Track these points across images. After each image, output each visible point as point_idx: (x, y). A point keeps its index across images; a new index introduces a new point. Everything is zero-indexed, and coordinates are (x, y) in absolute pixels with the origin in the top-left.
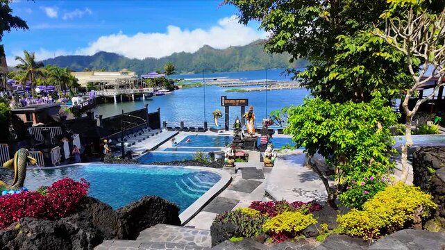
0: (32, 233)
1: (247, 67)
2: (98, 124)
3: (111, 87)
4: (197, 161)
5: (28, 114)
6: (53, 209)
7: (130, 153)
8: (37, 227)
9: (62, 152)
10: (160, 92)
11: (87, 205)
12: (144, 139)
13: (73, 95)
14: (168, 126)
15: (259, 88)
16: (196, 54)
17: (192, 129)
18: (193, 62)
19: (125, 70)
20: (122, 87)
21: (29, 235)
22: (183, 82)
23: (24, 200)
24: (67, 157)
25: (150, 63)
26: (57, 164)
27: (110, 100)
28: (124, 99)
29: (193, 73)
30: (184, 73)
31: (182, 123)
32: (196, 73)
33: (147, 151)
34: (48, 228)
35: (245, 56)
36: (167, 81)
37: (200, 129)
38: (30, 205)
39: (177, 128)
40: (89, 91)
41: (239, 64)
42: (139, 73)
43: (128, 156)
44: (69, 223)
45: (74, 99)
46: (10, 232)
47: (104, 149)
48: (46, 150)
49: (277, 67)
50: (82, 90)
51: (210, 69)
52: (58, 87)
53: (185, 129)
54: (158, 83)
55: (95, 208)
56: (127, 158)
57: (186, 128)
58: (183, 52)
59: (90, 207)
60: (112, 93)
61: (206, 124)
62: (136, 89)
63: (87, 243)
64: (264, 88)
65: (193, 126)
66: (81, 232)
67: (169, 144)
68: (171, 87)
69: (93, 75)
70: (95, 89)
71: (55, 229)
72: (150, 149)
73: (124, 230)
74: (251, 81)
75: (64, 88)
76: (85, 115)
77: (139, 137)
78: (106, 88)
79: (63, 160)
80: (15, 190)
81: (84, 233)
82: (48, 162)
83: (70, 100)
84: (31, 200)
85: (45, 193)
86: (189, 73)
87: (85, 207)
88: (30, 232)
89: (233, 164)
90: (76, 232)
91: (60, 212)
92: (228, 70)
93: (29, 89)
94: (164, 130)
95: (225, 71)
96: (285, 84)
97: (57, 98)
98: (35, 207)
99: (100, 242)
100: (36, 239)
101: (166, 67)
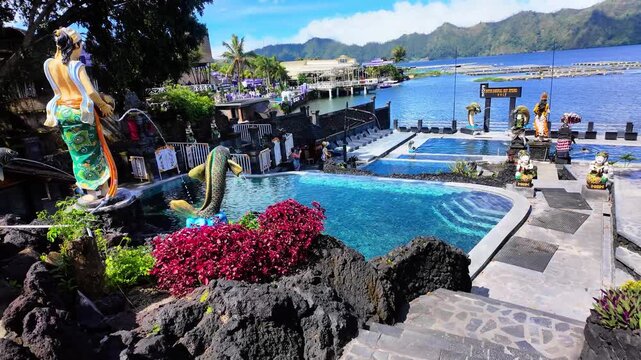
0: (231, 315)
1: (502, 51)
2: (314, 121)
3: (325, 79)
4: (459, 175)
5: (233, 110)
6: (269, 260)
7: (354, 159)
8: (239, 303)
9: (272, 156)
10: (385, 84)
11: (325, 252)
12: (370, 142)
13: (282, 89)
14: (400, 125)
15: (523, 76)
16: (433, 34)
17: (435, 130)
18: (428, 45)
19: (343, 57)
20: (339, 78)
21: (225, 319)
22: (414, 70)
23: (219, 242)
24: (278, 163)
25: (373, 49)
26: (266, 171)
27: (324, 95)
28: (342, 93)
29: (426, 59)
30: (414, 60)
31: (420, 122)
32: (431, 60)
33: (375, 157)
34: (260, 305)
35: (500, 35)
36: (394, 70)
37: (447, 130)
38: (229, 251)
39: (413, 129)
40: (301, 83)
41: (491, 46)
42: (360, 61)
43: (351, 164)
44: (297, 289)
45: (285, 94)
46: (190, 310)
47: (322, 153)
48: (254, 153)
49: (546, 49)
50: (293, 84)
51: (450, 54)
52: (267, 82)
53: (425, 130)
54: (383, 72)
55: (338, 257)
56: (349, 166)
57: (427, 128)
58: (416, 34)
59: (329, 255)
60: (328, 86)
61: (454, 123)
62: (355, 81)
63: (331, 337)
64: (532, 76)
65: (435, 126)
66: (319, 312)
67: (405, 150)
68: (400, 77)
69: (306, 64)
70: (306, 81)
71: (273, 310)
72: (378, 155)
73: (389, 304)
74: (510, 67)
75: (273, 82)
76: (298, 111)
77: (362, 140)
78: (320, 80)
79: (273, 166)
80: (206, 219)
81: (326, 316)
82: (255, 168)
83: (280, 95)
84: (232, 241)
85: (255, 225)
86: (422, 60)
87: (321, 256)
88: (227, 313)
89: (530, 182)
90: (310, 311)
91: (280, 265)
92: (475, 54)
93: (235, 83)
94: (395, 131)
95: (471, 55)
96: (563, 70)
97: (265, 93)
98: (238, 256)
99: (354, 334)
100: (237, 329)
101: (394, 52)
